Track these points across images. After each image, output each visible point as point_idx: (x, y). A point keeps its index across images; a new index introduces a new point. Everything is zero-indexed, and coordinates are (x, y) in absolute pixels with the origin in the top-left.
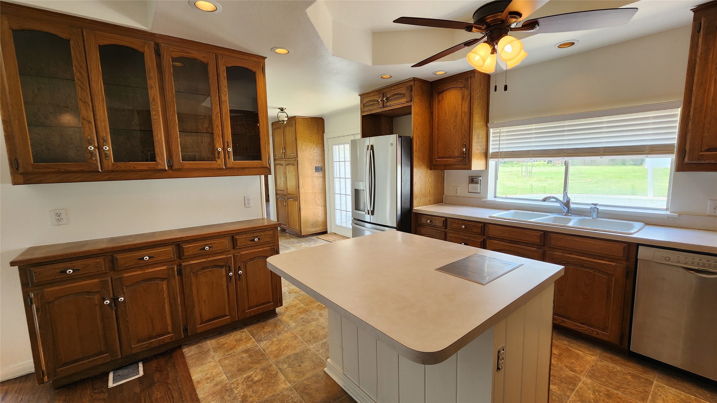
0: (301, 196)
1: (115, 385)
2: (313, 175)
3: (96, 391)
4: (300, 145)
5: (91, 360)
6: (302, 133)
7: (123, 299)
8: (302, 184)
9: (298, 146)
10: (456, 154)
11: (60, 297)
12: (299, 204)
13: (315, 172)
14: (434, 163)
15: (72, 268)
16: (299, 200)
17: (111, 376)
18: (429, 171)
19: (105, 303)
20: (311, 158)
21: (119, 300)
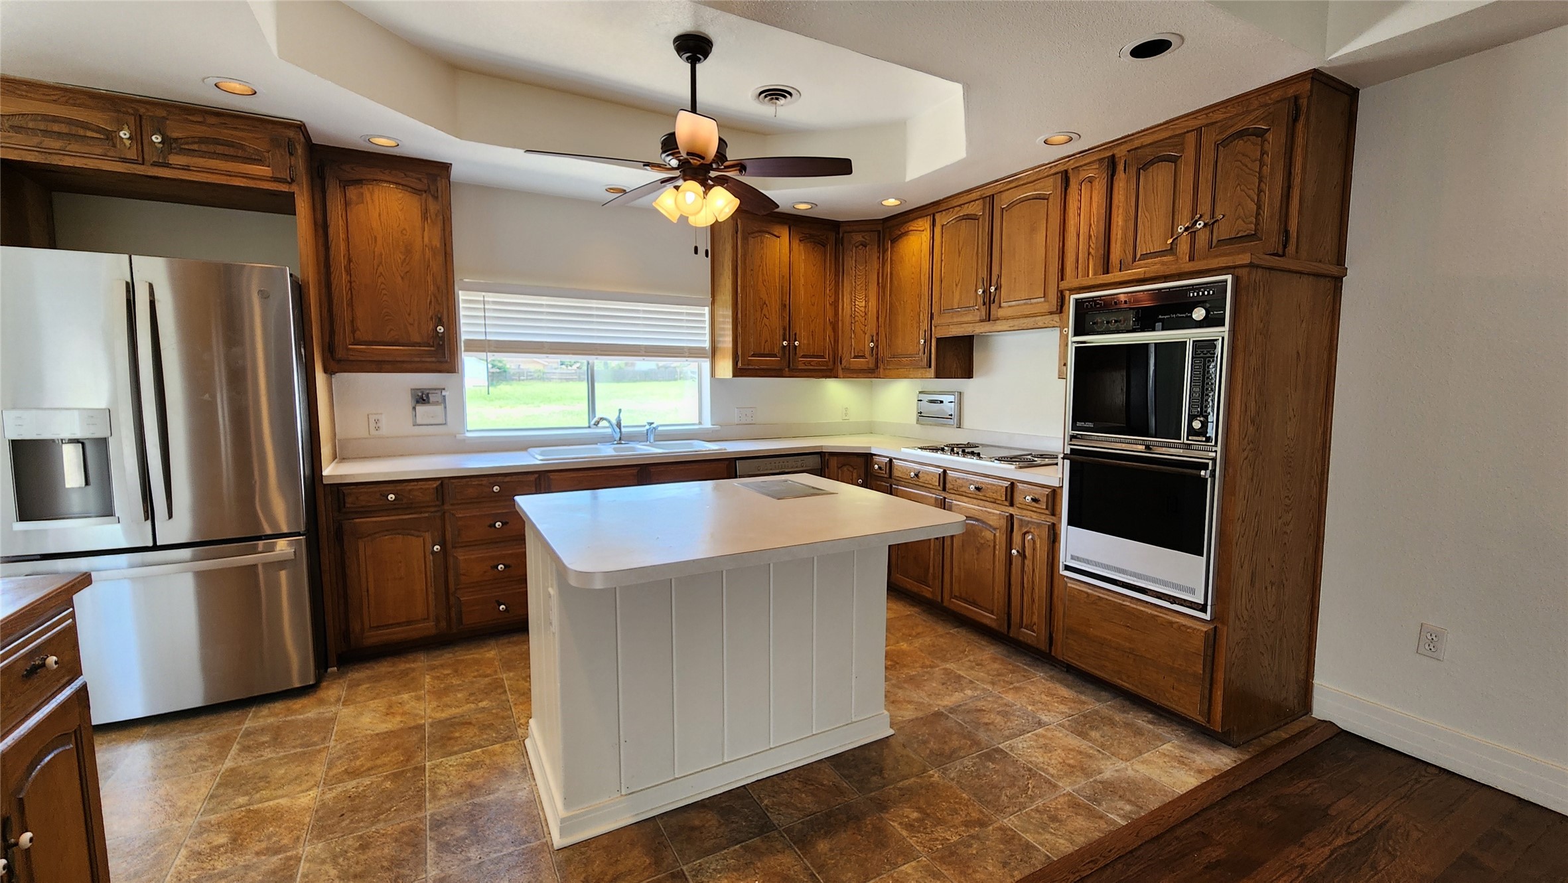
10: (416, 338)
14: (340, 354)
18: (324, 375)
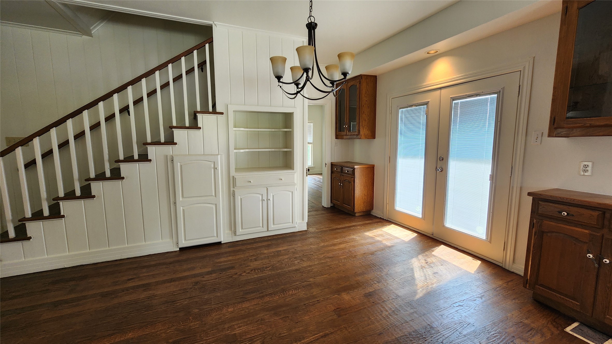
1: (571, 333)
3: (554, 324)
5: (562, 297)
7: (608, 261)
11: (553, 232)
15: (568, 212)
17: (575, 325)
19: (588, 255)
21: (604, 260)
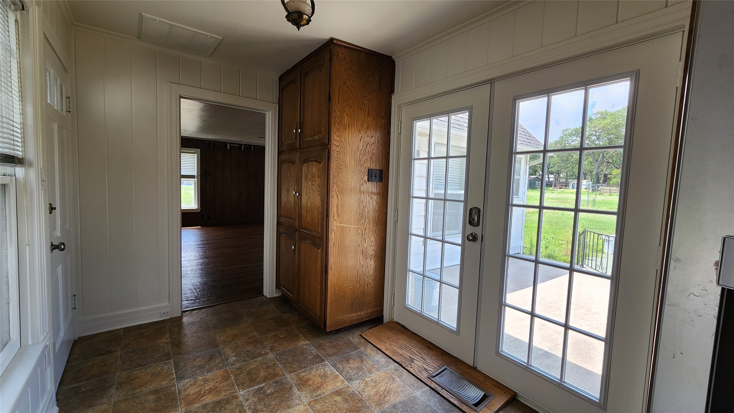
0: (332, 236)
2: (362, 189)
4: (338, 113)
6: (344, 83)
8: (335, 209)
9: (333, 115)
12: (324, 256)
13: (367, 180)
16: (325, 247)
20: (360, 148)
